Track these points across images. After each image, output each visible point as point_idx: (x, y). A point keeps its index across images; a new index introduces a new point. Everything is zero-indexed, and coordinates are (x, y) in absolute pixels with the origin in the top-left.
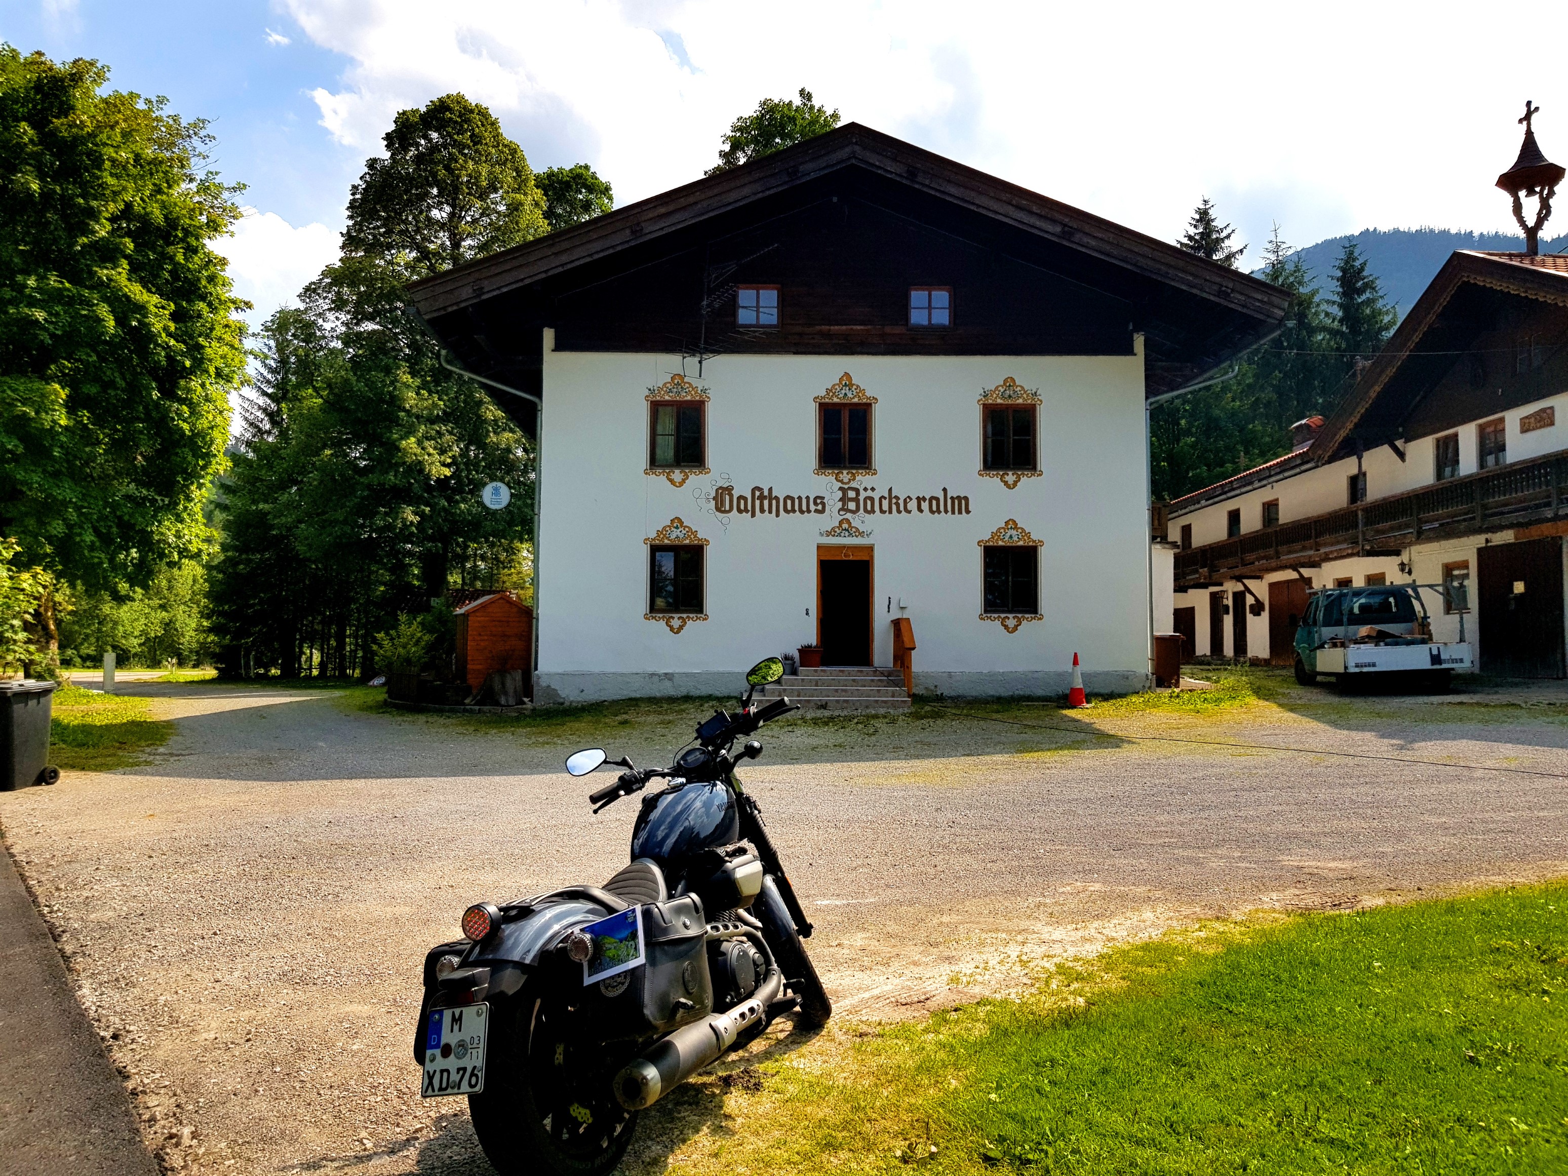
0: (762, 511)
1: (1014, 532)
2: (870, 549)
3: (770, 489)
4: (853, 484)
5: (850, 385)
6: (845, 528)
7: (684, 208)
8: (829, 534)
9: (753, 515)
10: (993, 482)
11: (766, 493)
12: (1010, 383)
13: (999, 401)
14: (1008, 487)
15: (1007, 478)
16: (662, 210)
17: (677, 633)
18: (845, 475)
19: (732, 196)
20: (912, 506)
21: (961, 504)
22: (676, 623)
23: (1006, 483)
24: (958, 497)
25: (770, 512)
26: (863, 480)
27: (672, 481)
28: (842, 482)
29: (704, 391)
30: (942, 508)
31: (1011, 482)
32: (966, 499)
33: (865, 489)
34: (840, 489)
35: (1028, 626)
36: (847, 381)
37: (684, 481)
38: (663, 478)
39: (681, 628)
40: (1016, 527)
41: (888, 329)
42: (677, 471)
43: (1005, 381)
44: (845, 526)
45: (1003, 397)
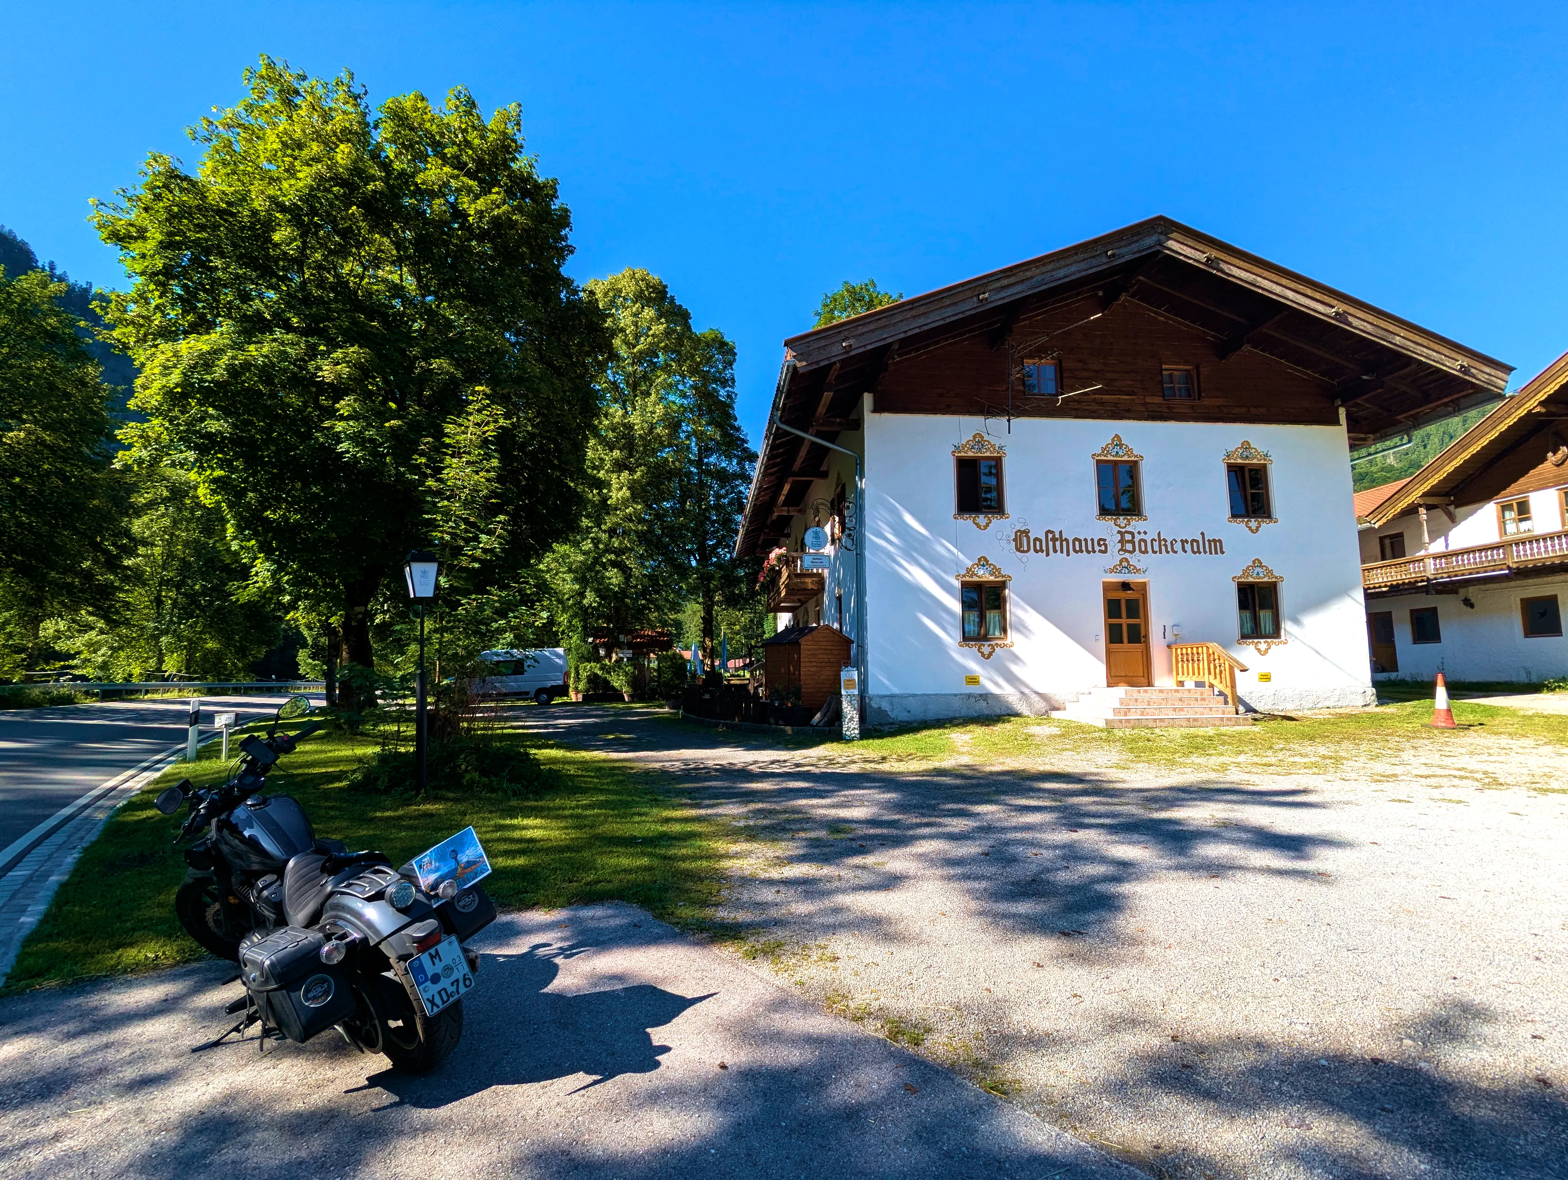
0: (1055, 551)
1: (1259, 570)
2: (1144, 585)
3: (1061, 532)
4: (1129, 529)
5: (1120, 445)
6: (1124, 566)
7: (1022, 281)
8: (1111, 571)
9: (1048, 555)
10: (1240, 527)
11: (1057, 536)
12: (1246, 445)
13: (1239, 461)
14: (1252, 531)
15: (1250, 524)
16: (1005, 282)
17: (988, 658)
18: (1122, 520)
19: (1062, 273)
20: (1178, 546)
21: (1216, 546)
22: (986, 649)
23: (1250, 528)
24: (1214, 540)
25: (1062, 552)
26: (1135, 525)
27: (978, 525)
28: (1119, 526)
29: (1001, 448)
30: (1201, 549)
31: (1254, 528)
32: (1220, 541)
33: (1139, 533)
34: (1119, 532)
35: (1276, 650)
36: (1117, 442)
37: (987, 525)
38: (970, 522)
39: (990, 654)
40: (1261, 566)
41: (1148, 400)
42: (982, 516)
43: (1243, 444)
44: (1125, 564)
45: (1242, 458)
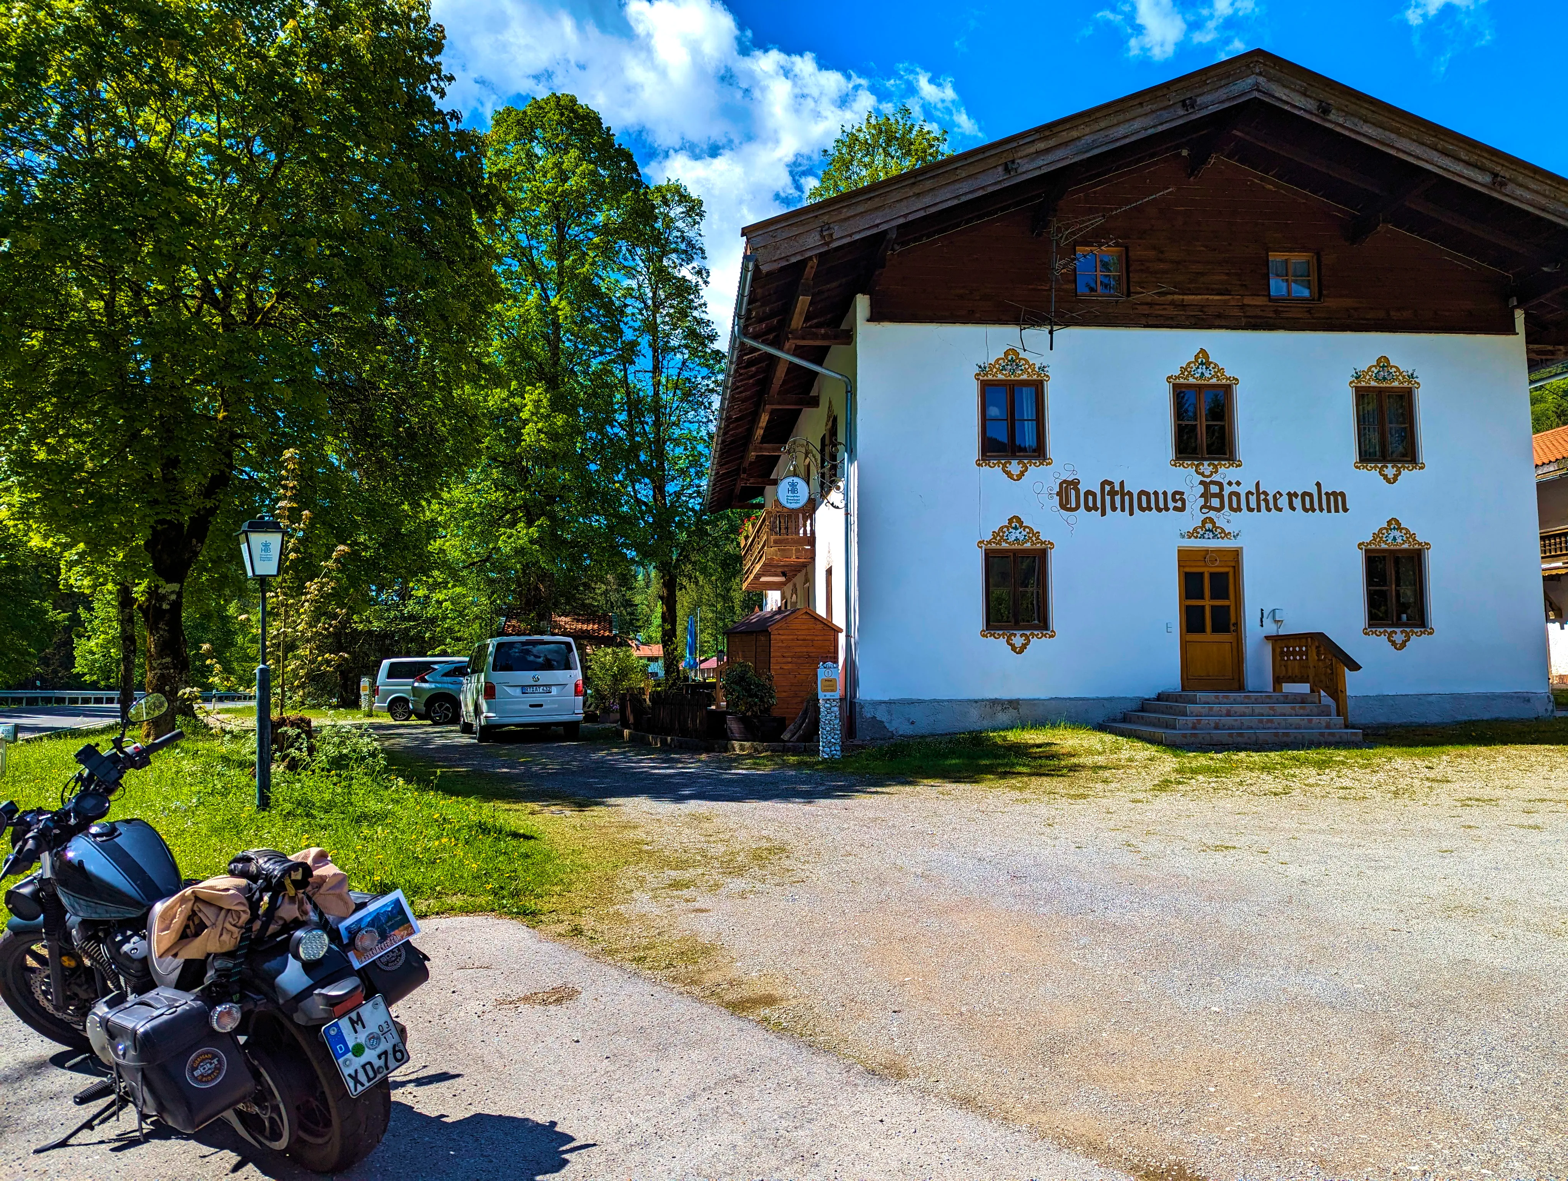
0: (1114, 509)
1: (1397, 533)
2: (1236, 554)
3: (1122, 483)
4: (1215, 478)
5: (1207, 364)
6: (1209, 528)
7: (1066, 144)
8: (1190, 535)
9: (1103, 514)
10: (1371, 475)
11: (1117, 488)
12: (1383, 363)
13: (1373, 384)
14: (1388, 481)
15: (1386, 471)
16: (1041, 146)
17: (1020, 652)
18: (1206, 467)
19: (1121, 131)
20: (1283, 502)
21: (1337, 501)
22: (1018, 641)
23: (1385, 477)
24: (1334, 493)
25: (1123, 510)
26: (1226, 473)
27: (1009, 474)
28: (1203, 474)
29: (1042, 368)
30: (1316, 506)
31: (1390, 476)
32: (1343, 495)
33: (1230, 483)
34: (1202, 483)
35: (1418, 642)
36: (1203, 359)
37: (1022, 474)
38: (998, 470)
39: (1024, 646)
40: (1399, 528)
41: (1248, 301)
42: (1014, 462)
43: (1379, 361)
44: (1209, 526)
45: (1377, 379)
